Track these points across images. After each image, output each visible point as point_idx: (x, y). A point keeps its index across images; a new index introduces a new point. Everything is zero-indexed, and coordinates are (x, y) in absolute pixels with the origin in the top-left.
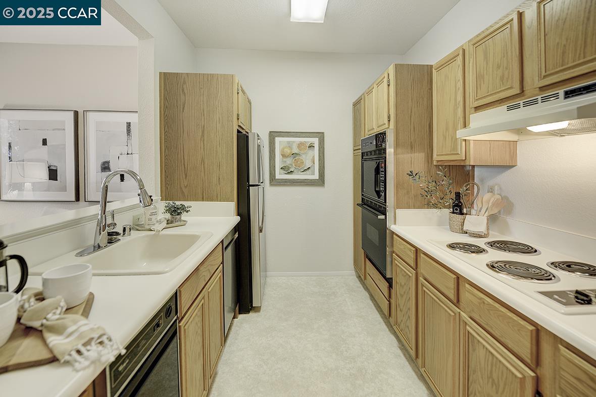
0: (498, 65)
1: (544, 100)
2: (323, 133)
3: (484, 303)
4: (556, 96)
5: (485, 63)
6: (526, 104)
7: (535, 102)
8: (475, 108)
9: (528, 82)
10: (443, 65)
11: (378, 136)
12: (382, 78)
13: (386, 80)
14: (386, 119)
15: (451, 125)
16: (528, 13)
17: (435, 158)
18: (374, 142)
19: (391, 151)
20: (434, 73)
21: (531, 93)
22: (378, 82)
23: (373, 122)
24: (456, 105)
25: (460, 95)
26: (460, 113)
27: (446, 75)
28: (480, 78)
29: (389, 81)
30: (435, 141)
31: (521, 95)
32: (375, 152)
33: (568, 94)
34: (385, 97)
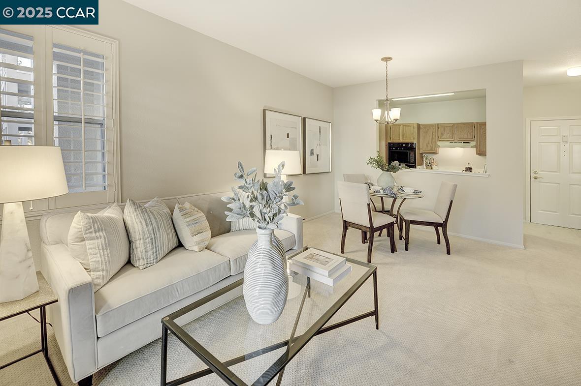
0: (448, 133)
1: (459, 142)
4: (461, 142)
5: (444, 131)
6: (455, 142)
7: (457, 142)
8: (440, 141)
9: (456, 138)
10: (425, 126)
11: (408, 143)
12: (409, 125)
13: (412, 127)
14: (412, 138)
15: (430, 143)
16: (456, 126)
17: (421, 151)
18: (404, 145)
19: (417, 148)
20: (422, 127)
21: (456, 140)
22: (405, 125)
23: (399, 137)
24: (432, 138)
25: (434, 136)
26: (434, 140)
27: (428, 129)
28: (442, 134)
29: (414, 127)
30: (421, 146)
31: (453, 140)
32: (405, 148)
33: (464, 143)
34: (412, 131)
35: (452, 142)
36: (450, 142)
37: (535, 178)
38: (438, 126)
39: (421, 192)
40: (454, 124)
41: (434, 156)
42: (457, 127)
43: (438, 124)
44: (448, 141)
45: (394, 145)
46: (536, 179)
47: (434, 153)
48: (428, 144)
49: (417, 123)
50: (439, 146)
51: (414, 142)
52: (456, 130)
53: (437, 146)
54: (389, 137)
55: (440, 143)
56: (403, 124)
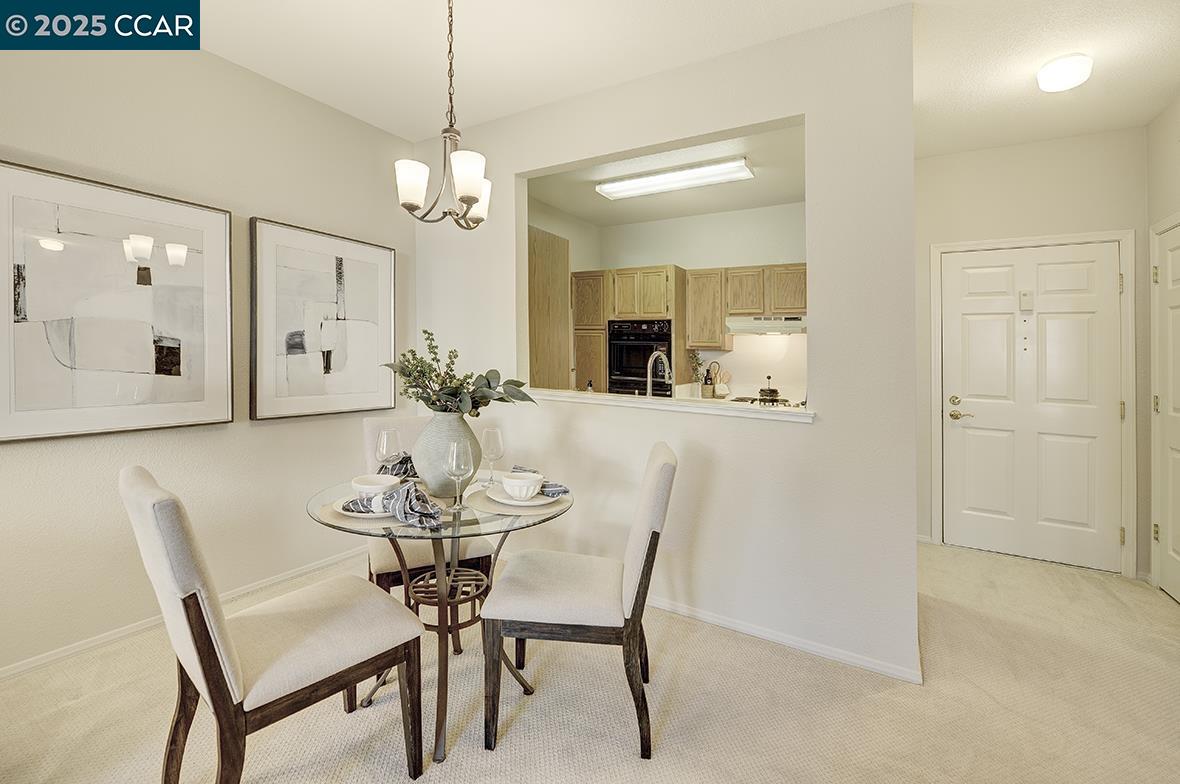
0: (749, 293)
1: (775, 319)
4: (781, 319)
5: (740, 288)
6: (766, 319)
7: (770, 319)
8: (731, 314)
9: (767, 308)
10: (700, 275)
11: (652, 322)
12: (656, 271)
13: (664, 275)
14: (664, 309)
15: (709, 321)
16: (767, 272)
17: (689, 344)
18: (644, 327)
19: (673, 336)
20: (689, 277)
21: (768, 313)
22: (647, 272)
23: (633, 306)
24: (714, 308)
25: (718, 302)
26: (718, 314)
27: (704, 284)
28: (736, 296)
29: (667, 277)
30: (689, 330)
31: (762, 314)
32: (646, 336)
33: (786, 319)
34: (663, 289)
35: (760, 319)
36: (755, 319)
37: (954, 416)
38: (726, 275)
39: (566, 492)
40: (763, 269)
41: (723, 359)
42: (769, 278)
43: (727, 269)
44: (750, 314)
45: (620, 327)
46: (957, 418)
47: (719, 349)
48: (705, 323)
49: (676, 267)
50: (729, 328)
51: (668, 318)
52: (767, 285)
53: (724, 330)
54: (610, 307)
55: (731, 322)
56: (643, 268)
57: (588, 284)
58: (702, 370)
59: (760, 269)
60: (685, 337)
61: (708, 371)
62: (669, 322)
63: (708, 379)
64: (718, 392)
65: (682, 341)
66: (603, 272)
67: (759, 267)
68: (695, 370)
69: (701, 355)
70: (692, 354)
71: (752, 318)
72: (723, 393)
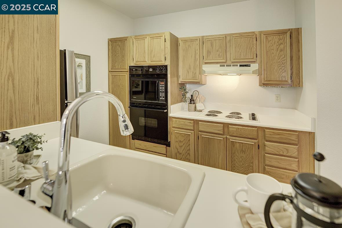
0: (217, 50)
1: (233, 66)
2: (89, 56)
3: (239, 129)
4: (237, 65)
5: (211, 47)
6: (227, 66)
7: (230, 66)
8: (206, 63)
9: (228, 59)
12: (158, 36)
13: (163, 38)
14: (163, 59)
15: (192, 67)
16: (228, 38)
17: (181, 80)
18: (151, 70)
19: (169, 76)
20: (180, 42)
21: (229, 63)
22: (154, 37)
23: (145, 58)
24: (195, 60)
25: (198, 57)
26: (198, 63)
27: (189, 46)
28: (209, 52)
29: (165, 39)
30: (180, 73)
31: (226, 62)
32: (152, 75)
33: (240, 66)
34: (162, 47)
35: (224, 66)
36: (221, 66)
38: (203, 40)
40: (226, 36)
41: (200, 89)
42: (230, 40)
43: (203, 36)
44: (217, 63)
45: (136, 70)
47: (198, 83)
48: (190, 68)
49: (171, 34)
50: (204, 71)
51: (166, 64)
52: (228, 45)
53: (201, 72)
54: (131, 58)
55: (205, 68)
56: (151, 35)
57: (118, 45)
58: (188, 96)
59: (224, 36)
60: (178, 77)
61: (192, 96)
62: (166, 66)
63: (192, 101)
64: (198, 108)
65: (176, 79)
66: (127, 37)
67: (222, 35)
68: (184, 95)
69: (188, 86)
70: (182, 86)
71: (219, 65)
72: (201, 109)
